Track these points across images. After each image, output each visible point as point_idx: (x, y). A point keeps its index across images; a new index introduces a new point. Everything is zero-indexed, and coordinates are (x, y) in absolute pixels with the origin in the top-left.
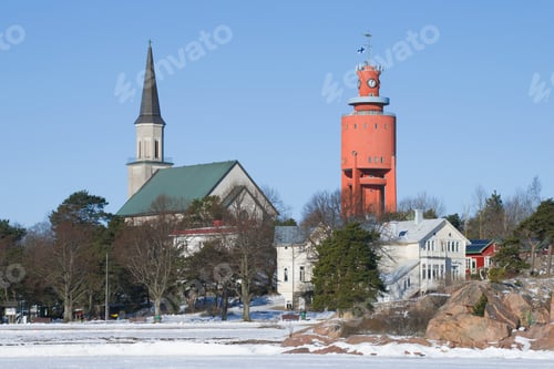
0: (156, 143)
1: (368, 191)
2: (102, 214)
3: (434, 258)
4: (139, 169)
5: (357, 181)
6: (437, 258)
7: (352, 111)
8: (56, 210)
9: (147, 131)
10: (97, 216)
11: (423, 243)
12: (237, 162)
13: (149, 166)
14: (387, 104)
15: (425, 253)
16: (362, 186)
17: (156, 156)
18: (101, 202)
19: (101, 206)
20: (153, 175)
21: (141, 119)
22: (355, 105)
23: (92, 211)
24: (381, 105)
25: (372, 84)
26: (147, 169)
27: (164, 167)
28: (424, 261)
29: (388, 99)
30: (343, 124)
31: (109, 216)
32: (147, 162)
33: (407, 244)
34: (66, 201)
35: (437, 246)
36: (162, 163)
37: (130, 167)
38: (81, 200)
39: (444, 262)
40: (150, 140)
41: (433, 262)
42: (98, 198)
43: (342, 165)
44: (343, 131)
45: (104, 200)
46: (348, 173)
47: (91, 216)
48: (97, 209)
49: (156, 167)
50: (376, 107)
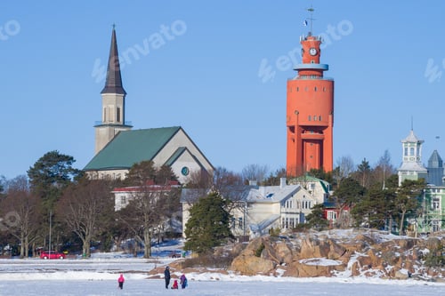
0: (118, 109)
1: (308, 144)
2: (70, 169)
3: (291, 213)
4: (104, 131)
5: (299, 136)
6: (293, 213)
7: (296, 75)
8: (33, 167)
9: (111, 100)
10: (66, 171)
11: (283, 202)
12: (180, 128)
13: (112, 128)
14: (327, 69)
15: (284, 210)
16: (303, 140)
17: (118, 120)
18: (70, 159)
19: (69, 163)
20: (115, 136)
21: (107, 90)
22: (299, 70)
23: (63, 167)
24: (321, 71)
25: (313, 52)
26: (110, 130)
27: (124, 130)
28: (284, 215)
29: (327, 66)
30: (288, 86)
31: (76, 171)
32: (111, 125)
33: (272, 203)
34: (41, 159)
35: (294, 205)
36: (124, 126)
37: (97, 129)
38: (53, 158)
39: (298, 216)
40: (113, 107)
41: (289, 216)
42: (67, 157)
43: (287, 122)
44: (288, 93)
45: (72, 158)
46: (292, 129)
47: (61, 171)
48: (66, 166)
49: (118, 129)
50: (317, 73)
